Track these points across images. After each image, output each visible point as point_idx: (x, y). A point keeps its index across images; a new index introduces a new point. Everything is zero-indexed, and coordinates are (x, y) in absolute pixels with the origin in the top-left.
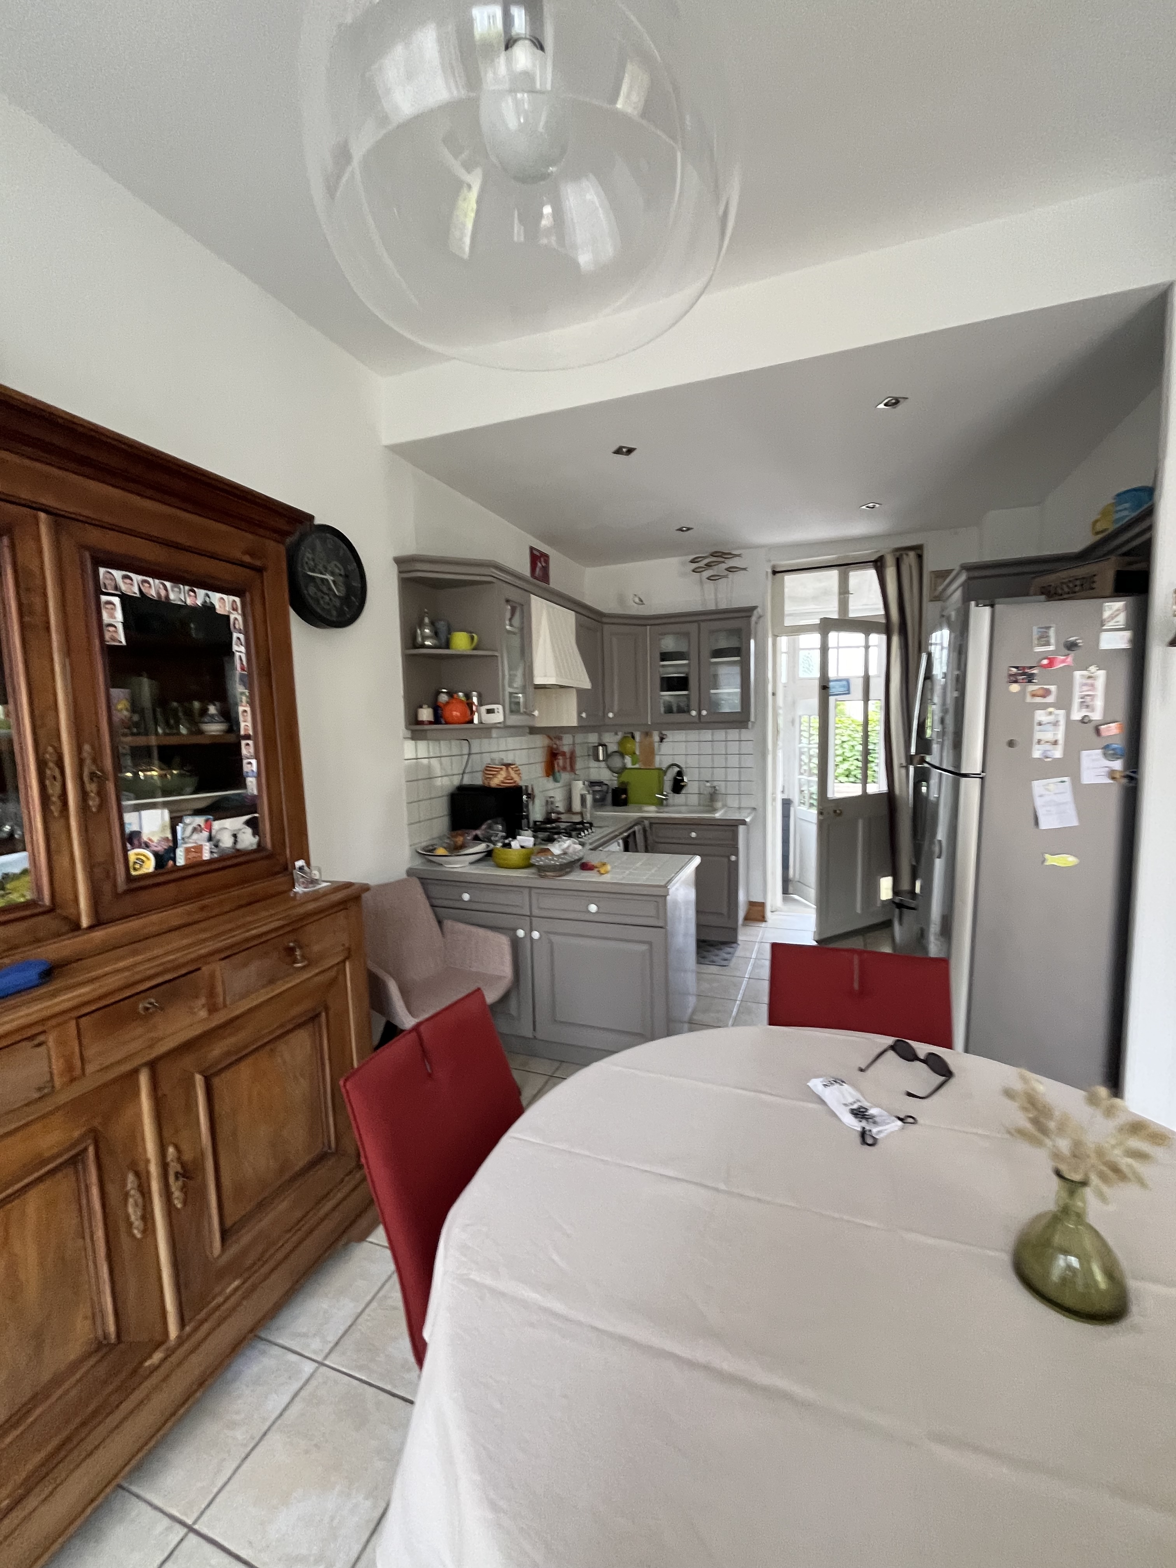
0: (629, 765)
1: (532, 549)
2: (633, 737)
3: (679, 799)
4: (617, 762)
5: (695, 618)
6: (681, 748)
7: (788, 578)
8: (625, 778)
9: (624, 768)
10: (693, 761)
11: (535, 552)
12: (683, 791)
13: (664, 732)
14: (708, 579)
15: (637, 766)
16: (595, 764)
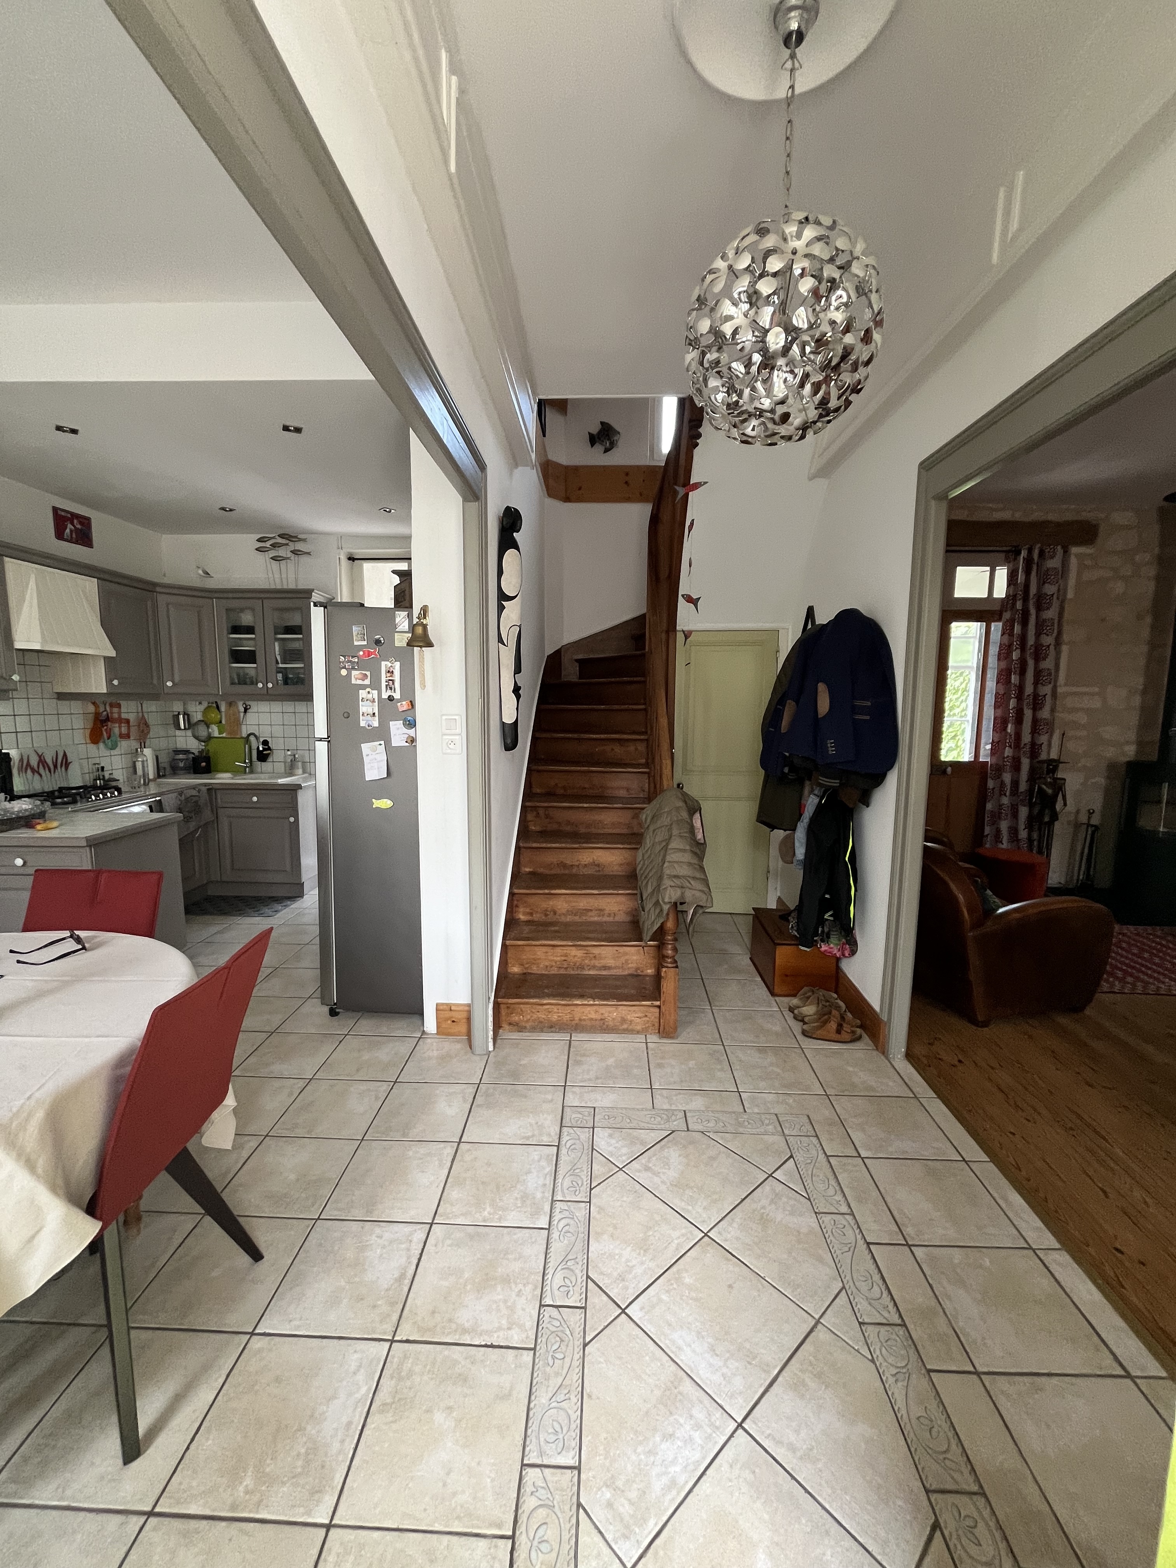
0: (216, 734)
1: (55, 510)
2: (218, 708)
3: (266, 766)
4: (202, 732)
5: (258, 595)
6: (265, 719)
7: (367, 566)
8: (212, 747)
9: (210, 738)
10: (278, 731)
11: (60, 512)
12: (270, 759)
13: (248, 703)
14: (272, 558)
15: (224, 735)
16: (178, 733)
